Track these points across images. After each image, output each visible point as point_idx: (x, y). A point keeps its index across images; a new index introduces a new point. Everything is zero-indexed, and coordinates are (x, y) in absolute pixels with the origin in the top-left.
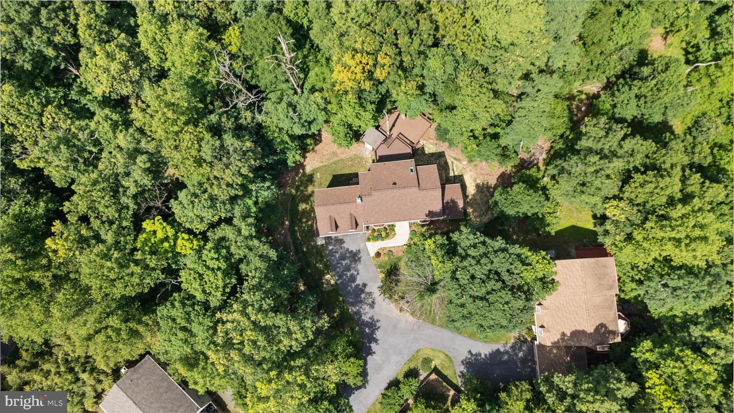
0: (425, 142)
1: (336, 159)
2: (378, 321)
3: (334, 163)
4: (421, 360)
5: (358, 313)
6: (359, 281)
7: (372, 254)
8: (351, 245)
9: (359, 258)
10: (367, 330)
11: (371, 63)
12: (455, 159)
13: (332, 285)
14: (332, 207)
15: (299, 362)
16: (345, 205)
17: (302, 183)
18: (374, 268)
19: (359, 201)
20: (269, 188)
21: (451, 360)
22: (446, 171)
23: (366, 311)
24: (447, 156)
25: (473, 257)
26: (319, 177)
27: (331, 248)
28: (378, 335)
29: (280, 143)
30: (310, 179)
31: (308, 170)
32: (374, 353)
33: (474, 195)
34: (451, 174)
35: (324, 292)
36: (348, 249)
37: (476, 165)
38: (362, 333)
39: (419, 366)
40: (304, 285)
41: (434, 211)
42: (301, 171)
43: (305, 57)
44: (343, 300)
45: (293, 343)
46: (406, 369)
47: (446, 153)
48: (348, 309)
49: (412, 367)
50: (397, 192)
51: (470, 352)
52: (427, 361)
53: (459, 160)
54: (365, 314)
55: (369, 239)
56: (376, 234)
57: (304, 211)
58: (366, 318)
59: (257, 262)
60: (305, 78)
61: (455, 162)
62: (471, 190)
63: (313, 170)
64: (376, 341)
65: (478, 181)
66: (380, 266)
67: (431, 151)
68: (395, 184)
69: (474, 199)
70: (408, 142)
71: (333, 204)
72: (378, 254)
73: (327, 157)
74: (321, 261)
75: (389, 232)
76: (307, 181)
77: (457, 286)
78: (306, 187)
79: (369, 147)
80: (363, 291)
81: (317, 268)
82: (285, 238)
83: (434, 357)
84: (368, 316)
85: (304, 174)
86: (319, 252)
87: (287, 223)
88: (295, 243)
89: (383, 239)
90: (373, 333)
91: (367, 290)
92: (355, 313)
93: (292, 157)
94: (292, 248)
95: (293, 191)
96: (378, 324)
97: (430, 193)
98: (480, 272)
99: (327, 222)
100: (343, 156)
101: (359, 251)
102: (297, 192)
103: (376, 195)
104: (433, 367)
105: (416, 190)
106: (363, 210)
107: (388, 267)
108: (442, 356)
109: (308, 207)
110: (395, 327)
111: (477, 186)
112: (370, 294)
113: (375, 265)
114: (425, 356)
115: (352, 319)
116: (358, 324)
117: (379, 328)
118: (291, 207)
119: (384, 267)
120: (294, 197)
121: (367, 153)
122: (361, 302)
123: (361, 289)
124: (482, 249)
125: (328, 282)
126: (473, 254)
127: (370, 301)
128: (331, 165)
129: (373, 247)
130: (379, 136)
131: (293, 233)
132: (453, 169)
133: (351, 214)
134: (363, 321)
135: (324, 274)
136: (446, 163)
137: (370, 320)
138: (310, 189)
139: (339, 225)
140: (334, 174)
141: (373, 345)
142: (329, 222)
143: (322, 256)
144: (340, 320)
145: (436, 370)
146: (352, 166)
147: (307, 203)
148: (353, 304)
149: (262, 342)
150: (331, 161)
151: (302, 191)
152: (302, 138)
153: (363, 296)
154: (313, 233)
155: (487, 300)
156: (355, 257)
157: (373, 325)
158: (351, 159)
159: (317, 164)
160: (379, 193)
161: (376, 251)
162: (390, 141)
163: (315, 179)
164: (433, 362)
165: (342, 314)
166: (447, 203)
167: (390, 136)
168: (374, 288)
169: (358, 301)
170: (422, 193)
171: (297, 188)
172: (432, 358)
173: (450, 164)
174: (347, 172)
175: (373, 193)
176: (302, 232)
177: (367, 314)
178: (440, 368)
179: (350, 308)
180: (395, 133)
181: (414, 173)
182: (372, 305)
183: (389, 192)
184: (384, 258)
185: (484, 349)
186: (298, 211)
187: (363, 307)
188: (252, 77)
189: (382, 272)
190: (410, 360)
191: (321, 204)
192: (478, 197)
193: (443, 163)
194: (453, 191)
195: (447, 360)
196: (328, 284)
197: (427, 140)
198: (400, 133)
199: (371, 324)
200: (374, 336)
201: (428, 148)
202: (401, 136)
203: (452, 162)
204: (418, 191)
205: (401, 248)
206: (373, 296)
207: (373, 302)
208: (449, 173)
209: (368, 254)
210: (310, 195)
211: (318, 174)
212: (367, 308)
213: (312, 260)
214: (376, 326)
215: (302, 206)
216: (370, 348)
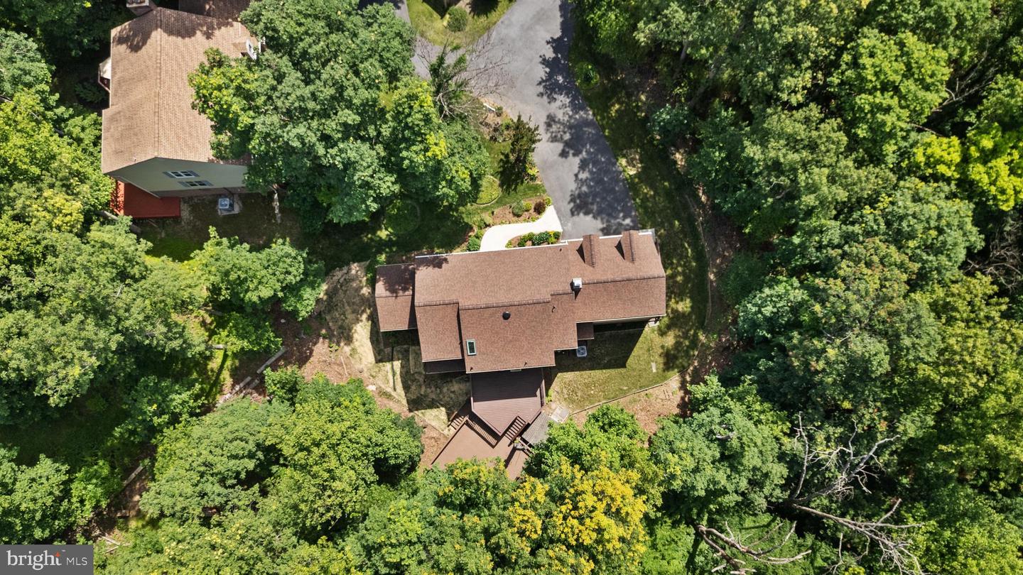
0: (446, 432)
2: (541, 95)
3: (624, 394)
4: (467, 29)
5: (576, 108)
6: (575, 162)
7: (550, 211)
8: (589, 224)
9: (573, 200)
10: (560, 79)
12: (389, 396)
13: (624, 156)
14: (631, 275)
16: (604, 278)
17: (687, 352)
18: (547, 186)
19: (578, 282)
22: (408, 372)
23: (562, 111)
24: (404, 402)
26: (653, 365)
27: (628, 221)
28: (541, 72)
29: (748, 392)
30: (671, 360)
31: (674, 380)
32: (548, 43)
33: (358, 320)
34: (397, 364)
35: (638, 146)
36: (594, 217)
38: (569, 74)
39: (470, 18)
40: (675, 162)
41: (430, 269)
42: (688, 378)
44: (603, 128)
46: (494, 15)
47: (406, 409)
48: (594, 115)
49: (483, 19)
50: (502, 298)
53: (382, 393)
54: (564, 106)
55: (557, 236)
57: (681, 297)
58: (562, 99)
61: (389, 390)
63: (665, 378)
64: (545, 62)
65: (347, 349)
66: (536, 189)
67: (434, 412)
68: (506, 317)
69: (358, 313)
70: (477, 427)
71: (629, 280)
72: (540, 209)
73: (638, 406)
74: (645, 199)
76: (675, 357)
78: (677, 345)
79: (555, 418)
80: (567, 144)
81: (652, 187)
82: (714, 249)
83: (444, 33)
84: (558, 103)
85: (683, 372)
86: (649, 218)
87: (712, 277)
88: (696, 237)
89: (530, 237)
90: (550, 76)
91: (559, 147)
92: (582, 108)
94: (700, 229)
95: (702, 337)
96: (541, 89)
97: (437, 298)
101: (573, 214)
102: (696, 335)
103: (545, 295)
104: (447, 16)
105: (464, 303)
106: (568, 270)
107: (520, 188)
108: (431, 34)
111: (349, 340)
112: (554, 139)
113: (544, 191)
114: (459, 33)
115: (586, 98)
116: (577, 89)
117: (540, 83)
118: (705, 306)
119: (530, 188)
120: (702, 326)
121: (558, 411)
122: (570, 127)
123: (571, 146)
124: (331, 126)
125: (631, 163)
127: (554, 128)
128: (630, 389)
129: (549, 222)
131: (699, 256)
132: (394, 375)
133: (593, 264)
134: (567, 94)
135: (638, 175)
136: (406, 388)
137: (555, 96)
138: (670, 340)
139: (615, 250)
140: (622, 370)
141: (550, 54)
142: (635, 251)
143: (645, 208)
144: (609, 99)
145: (442, 9)
146: (588, 386)
147: (675, 311)
148: (586, 123)
150: (629, 397)
151: (686, 336)
153: (567, 137)
154: (667, 250)
156: (581, 204)
157: (550, 88)
158: (590, 400)
159: (657, 392)
160: (537, 297)
161: (544, 216)
162: (514, 430)
163: (661, 360)
164: (445, 23)
165: (607, 108)
166: (405, 289)
167: (513, 440)
169: (576, 127)
170: (454, 297)
171: (694, 343)
172: (448, 31)
173: (399, 386)
175: (548, 298)
176: (682, 256)
177: (561, 106)
178: (435, 15)
179: (591, 117)
180: (504, 447)
181: (467, 341)
182: (551, 120)
183: (518, 299)
184: (530, 203)
186: (692, 299)
187: (566, 118)
189: (533, 178)
190: (487, 28)
191: (651, 282)
192: (350, 317)
193: (413, 388)
194: (394, 320)
196: (633, 159)
197: (442, 437)
198: (493, 447)
199: (553, 90)
200: (548, 70)
201: (439, 419)
202: (493, 441)
203: (395, 390)
204: (460, 301)
205: (497, 221)
206: (549, 135)
207: (549, 125)
208: (402, 367)
209: (558, 211)
210: (669, 327)
211: (654, 371)
212: (560, 115)
213: (662, 201)
214: (545, 87)
215: (684, 306)
216: (556, 50)
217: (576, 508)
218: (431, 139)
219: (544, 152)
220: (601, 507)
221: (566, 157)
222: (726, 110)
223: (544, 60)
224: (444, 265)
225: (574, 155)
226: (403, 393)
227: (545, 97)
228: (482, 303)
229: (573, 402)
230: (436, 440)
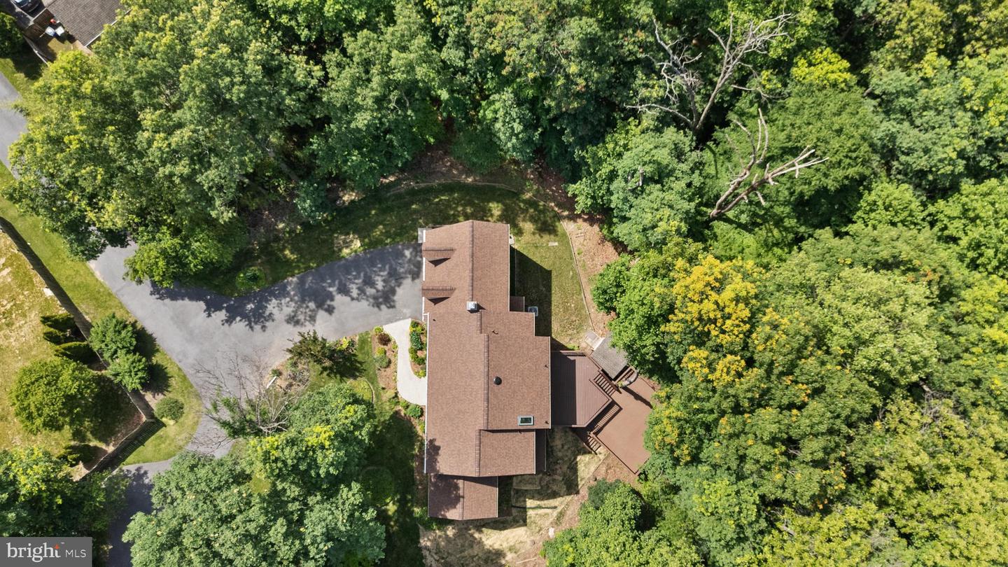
0: (602, 457)
1: (581, 279)
2: (264, 328)
3: (576, 275)
4: (181, 399)
5: (283, 293)
6: (340, 300)
7: (388, 329)
8: (407, 292)
9: (379, 306)
10: (250, 306)
12: (561, 515)
13: (340, 250)
14: (468, 253)
16: (468, 280)
17: (540, 211)
18: (362, 330)
19: (471, 305)
22: (539, 492)
23: (285, 308)
24: (568, 498)
26: (551, 244)
27: (407, 253)
28: (240, 325)
29: (595, 155)
30: (546, 227)
31: (567, 226)
32: (209, 315)
34: (530, 503)
35: (331, 235)
36: (399, 286)
38: (246, 297)
39: (170, 395)
40: (353, 201)
41: (439, 458)
42: (566, 213)
43: (779, 222)
44: (309, 268)
46: (171, 370)
47: (575, 497)
48: (293, 276)
49: (173, 382)
50: (479, 383)
52: (177, 411)
53: (558, 522)
54: (279, 305)
55: (415, 324)
57: (487, 211)
58: (272, 306)
60: (740, 225)
61: (555, 513)
62: (492, 539)
63: (564, 235)
64: (229, 321)
65: (509, 557)
66: (363, 342)
67: (581, 467)
68: (499, 382)
69: (473, 542)
70: (601, 424)
71: (472, 256)
72: (385, 340)
73: (589, 263)
74: (387, 234)
76: (545, 223)
78: (533, 220)
79: (596, 341)
80: (320, 305)
81: (375, 226)
82: (443, 174)
83: (182, 425)
84: (275, 311)
85: (559, 218)
86: (406, 233)
87: (470, 180)
88: (429, 191)
89: (414, 352)
90: (245, 316)
91: (321, 314)
92: (285, 286)
94: (422, 185)
95: (528, 196)
96: (258, 327)
97: (473, 453)
99: (447, 245)
101: (393, 307)
102: (525, 202)
103: (480, 340)
104: (164, 420)
105: (481, 424)
106: (456, 314)
107: (360, 357)
108: (180, 439)
111: (500, 553)
112: (313, 319)
113: (367, 333)
114: (186, 408)
115: (275, 282)
116: (264, 290)
117: (252, 328)
118: (499, 189)
119: (362, 348)
120: (516, 195)
121: (589, 341)
122: (303, 301)
123: (323, 301)
125: (347, 244)
127: (301, 317)
128: (572, 269)
129: (400, 332)
130: (616, 364)
131: (449, 189)
132: (539, 507)
133: (452, 290)
134: (267, 301)
135: (362, 239)
136: (554, 495)
137: (267, 313)
138: (528, 226)
139: (439, 267)
140: (554, 274)
141: (222, 315)
142: (443, 246)
143: (397, 234)
144: (278, 259)
145: (155, 425)
146: (566, 309)
147: (500, 218)
148: (302, 281)
150: (580, 271)
151: (525, 211)
153: (312, 305)
154: (441, 218)
156: (386, 299)
157: (258, 318)
158: (579, 309)
159: (577, 244)
160: (482, 347)
161: (393, 336)
162: (606, 385)
163: (546, 237)
164: (172, 422)
165: (288, 262)
166: (455, 486)
167: (617, 388)
169: (306, 295)
170: (473, 435)
171: (532, 203)
172: (181, 420)
173: (552, 502)
175: (484, 336)
176: (448, 205)
177: (279, 309)
178: (161, 432)
179: (295, 279)
180: (622, 398)
181: (518, 424)
182: (293, 320)
183: (482, 368)
184: (377, 349)
186: (489, 202)
187: (293, 304)
188: (742, 114)
189: (352, 343)
190: (184, 378)
191: (477, 235)
192: (476, 550)
193: (555, 488)
194: (484, 502)
195: (172, 448)
196: (345, 242)
197: (607, 462)
198: (621, 409)
199: (261, 315)
200: (238, 319)
201: (589, 463)
202: (615, 409)
203: (555, 507)
204: (477, 428)
205: (392, 384)
206: (307, 323)
207: (297, 323)
208: (533, 498)
209: (390, 321)
210: (514, 225)
211: (556, 244)
212: (288, 310)
213: (392, 218)
214: (256, 323)
215: (496, 209)
216: (219, 308)
217: (714, 321)
218: (312, 441)
219: (327, 329)
220: (714, 295)
221: (334, 308)
222: (311, 144)
223: (227, 321)
224: (437, 443)
225: (332, 300)
226: (560, 499)
227: (267, 324)
228: (483, 405)
229: (581, 325)
230: (609, 468)
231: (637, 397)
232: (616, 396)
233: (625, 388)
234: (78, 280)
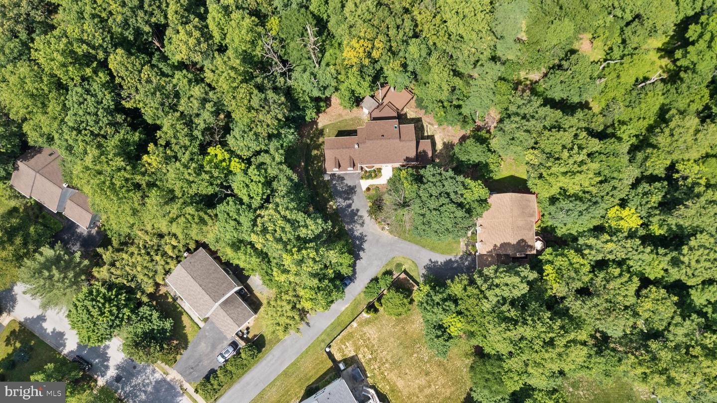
0: (408, 110)
1: (341, 119)
3: (339, 122)
4: (395, 264)
5: (352, 230)
6: (354, 207)
7: (364, 189)
8: (349, 182)
9: (355, 192)
10: (357, 242)
11: (370, 46)
12: (429, 123)
13: (334, 209)
15: (312, 245)
16: (346, 150)
17: (315, 135)
18: (365, 198)
19: (356, 146)
20: (293, 133)
21: (416, 265)
22: (421, 131)
23: (358, 228)
24: (423, 121)
25: (432, 182)
26: (328, 130)
27: (334, 182)
28: (365, 246)
29: (302, 102)
30: (321, 133)
31: (320, 126)
32: (362, 258)
33: (441, 150)
34: (426, 134)
35: (329, 212)
36: (347, 184)
37: (444, 129)
38: (354, 244)
39: (393, 269)
40: (314, 209)
41: (410, 157)
42: (315, 126)
43: (324, 41)
44: (341, 221)
45: (309, 232)
46: (384, 270)
47: (423, 119)
48: (345, 227)
49: (388, 269)
50: (384, 142)
51: (430, 260)
52: (399, 265)
53: (432, 125)
55: (362, 178)
56: (367, 174)
57: (316, 156)
58: (357, 234)
59: (284, 181)
60: (322, 57)
61: (429, 126)
62: (439, 146)
63: (323, 126)
64: (363, 250)
65: (445, 140)
66: (369, 198)
67: (412, 117)
68: (383, 136)
69: (441, 153)
70: (395, 109)
71: (338, 149)
72: (368, 189)
73: (334, 117)
74: (327, 192)
75: (377, 173)
76: (319, 134)
77: (420, 201)
78: (318, 138)
79: (366, 111)
80: (356, 215)
81: (324, 197)
82: (301, 175)
83: (405, 262)
84: (359, 232)
85: (317, 129)
86: (326, 185)
87: (303, 164)
88: (308, 178)
89: (372, 178)
90: (361, 244)
91: (359, 214)
92: (349, 230)
93: (310, 114)
95: (309, 141)
96: (366, 238)
97: (408, 144)
98: (434, 191)
99: (333, 161)
100: (347, 117)
101: (355, 186)
102: (311, 141)
103: (369, 143)
104: (403, 269)
105: (398, 140)
106: (359, 154)
107: (375, 199)
108: (410, 262)
109: (319, 153)
110: (378, 241)
111: (444, 144)
112: (361, 217)
113: (366, 196)
114: (398, 262)
115: (347, 234)
116: (351, 238)
117: (366, 241)
118: (306, 152)
119: (372, 198)
120: (308, 145)
121: (365, 115)
122: (354, 222)
123: (354, 213)
124: (438, 177)
125: (331, 206)
126: (432, 180)
127: (361, 222)
128: (337, 123)
129: (365, 184)
130: (373, 103)
131: (307, 171)
132: (427, 131)
133: (350, 157)
134: (355, 236)
135: (329, 202)
136: (422, 126)
137: (360, 235)
138: (321, 140)
139: (341, 164)
140: (340, 129)
141: (361, 253)
143: (327, 188)
145: (405, 272)
146: (353, 124)
147: (318, 150)
148: (348, 223)
149: (288, 228)
150: (337, 121)
151: (315, 141)
152: (317, 100)
153: (356, 218)
154: (322, 171)
155: (439, 211)
156: (352, 190)
157: (362, 239)
158: (352, 119)
159: (327, 122)
160: (371, 142)
161: (367, 187)
162: (381, 107)
163: (325, 132)
164: (404, 266)
165: (339, 230)
166: (420, 153)
167: (382, 104)
168: (364, 213)
169: (353, 221)
170: (402, 144)
171: (312, 139)
172: (403, 263)
173: (425, 126)
174: (349, 129)
175: (367, 141)
176: (314, 171)
177: (358, 230)
178: (408, 270)
180: (386, 101)
181: (397, 129)
182: (362, 224)
183: (378, 141)
184: (372, 192)
185: (441, 259)
186: (311, 155)
187: (356, 226)
188: (285, 54)
189: (370, 202)
190: (387, 265)
192: (443, 152)
193: (420, 126)
194: (426, 145)
195: (413, 265)
196: (331, 208)
197: (409, 108)
198: (390, 102)
199: (361, 238)
200: (362, 246)
201: (410, 114)
202: (390, 104)
203: (427, 125)
204: (399, 142)
205: (383, 186)
207: (363, 223)
208: (424, 133)
209: (361, 188)
210: (321, 145)
213: (320, 191)
214: (364, 240)
215: (315, 152)
216: (359, 255)
224: (405, 158)
226: (424, 124)
227: (364, 235)
229: (359, 119)
231: (385, 96)
232: (384, 104)
233: (382, 100)
234: (349, 313)
